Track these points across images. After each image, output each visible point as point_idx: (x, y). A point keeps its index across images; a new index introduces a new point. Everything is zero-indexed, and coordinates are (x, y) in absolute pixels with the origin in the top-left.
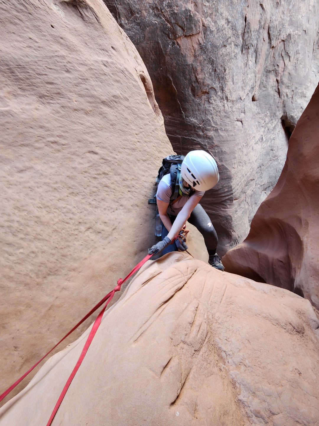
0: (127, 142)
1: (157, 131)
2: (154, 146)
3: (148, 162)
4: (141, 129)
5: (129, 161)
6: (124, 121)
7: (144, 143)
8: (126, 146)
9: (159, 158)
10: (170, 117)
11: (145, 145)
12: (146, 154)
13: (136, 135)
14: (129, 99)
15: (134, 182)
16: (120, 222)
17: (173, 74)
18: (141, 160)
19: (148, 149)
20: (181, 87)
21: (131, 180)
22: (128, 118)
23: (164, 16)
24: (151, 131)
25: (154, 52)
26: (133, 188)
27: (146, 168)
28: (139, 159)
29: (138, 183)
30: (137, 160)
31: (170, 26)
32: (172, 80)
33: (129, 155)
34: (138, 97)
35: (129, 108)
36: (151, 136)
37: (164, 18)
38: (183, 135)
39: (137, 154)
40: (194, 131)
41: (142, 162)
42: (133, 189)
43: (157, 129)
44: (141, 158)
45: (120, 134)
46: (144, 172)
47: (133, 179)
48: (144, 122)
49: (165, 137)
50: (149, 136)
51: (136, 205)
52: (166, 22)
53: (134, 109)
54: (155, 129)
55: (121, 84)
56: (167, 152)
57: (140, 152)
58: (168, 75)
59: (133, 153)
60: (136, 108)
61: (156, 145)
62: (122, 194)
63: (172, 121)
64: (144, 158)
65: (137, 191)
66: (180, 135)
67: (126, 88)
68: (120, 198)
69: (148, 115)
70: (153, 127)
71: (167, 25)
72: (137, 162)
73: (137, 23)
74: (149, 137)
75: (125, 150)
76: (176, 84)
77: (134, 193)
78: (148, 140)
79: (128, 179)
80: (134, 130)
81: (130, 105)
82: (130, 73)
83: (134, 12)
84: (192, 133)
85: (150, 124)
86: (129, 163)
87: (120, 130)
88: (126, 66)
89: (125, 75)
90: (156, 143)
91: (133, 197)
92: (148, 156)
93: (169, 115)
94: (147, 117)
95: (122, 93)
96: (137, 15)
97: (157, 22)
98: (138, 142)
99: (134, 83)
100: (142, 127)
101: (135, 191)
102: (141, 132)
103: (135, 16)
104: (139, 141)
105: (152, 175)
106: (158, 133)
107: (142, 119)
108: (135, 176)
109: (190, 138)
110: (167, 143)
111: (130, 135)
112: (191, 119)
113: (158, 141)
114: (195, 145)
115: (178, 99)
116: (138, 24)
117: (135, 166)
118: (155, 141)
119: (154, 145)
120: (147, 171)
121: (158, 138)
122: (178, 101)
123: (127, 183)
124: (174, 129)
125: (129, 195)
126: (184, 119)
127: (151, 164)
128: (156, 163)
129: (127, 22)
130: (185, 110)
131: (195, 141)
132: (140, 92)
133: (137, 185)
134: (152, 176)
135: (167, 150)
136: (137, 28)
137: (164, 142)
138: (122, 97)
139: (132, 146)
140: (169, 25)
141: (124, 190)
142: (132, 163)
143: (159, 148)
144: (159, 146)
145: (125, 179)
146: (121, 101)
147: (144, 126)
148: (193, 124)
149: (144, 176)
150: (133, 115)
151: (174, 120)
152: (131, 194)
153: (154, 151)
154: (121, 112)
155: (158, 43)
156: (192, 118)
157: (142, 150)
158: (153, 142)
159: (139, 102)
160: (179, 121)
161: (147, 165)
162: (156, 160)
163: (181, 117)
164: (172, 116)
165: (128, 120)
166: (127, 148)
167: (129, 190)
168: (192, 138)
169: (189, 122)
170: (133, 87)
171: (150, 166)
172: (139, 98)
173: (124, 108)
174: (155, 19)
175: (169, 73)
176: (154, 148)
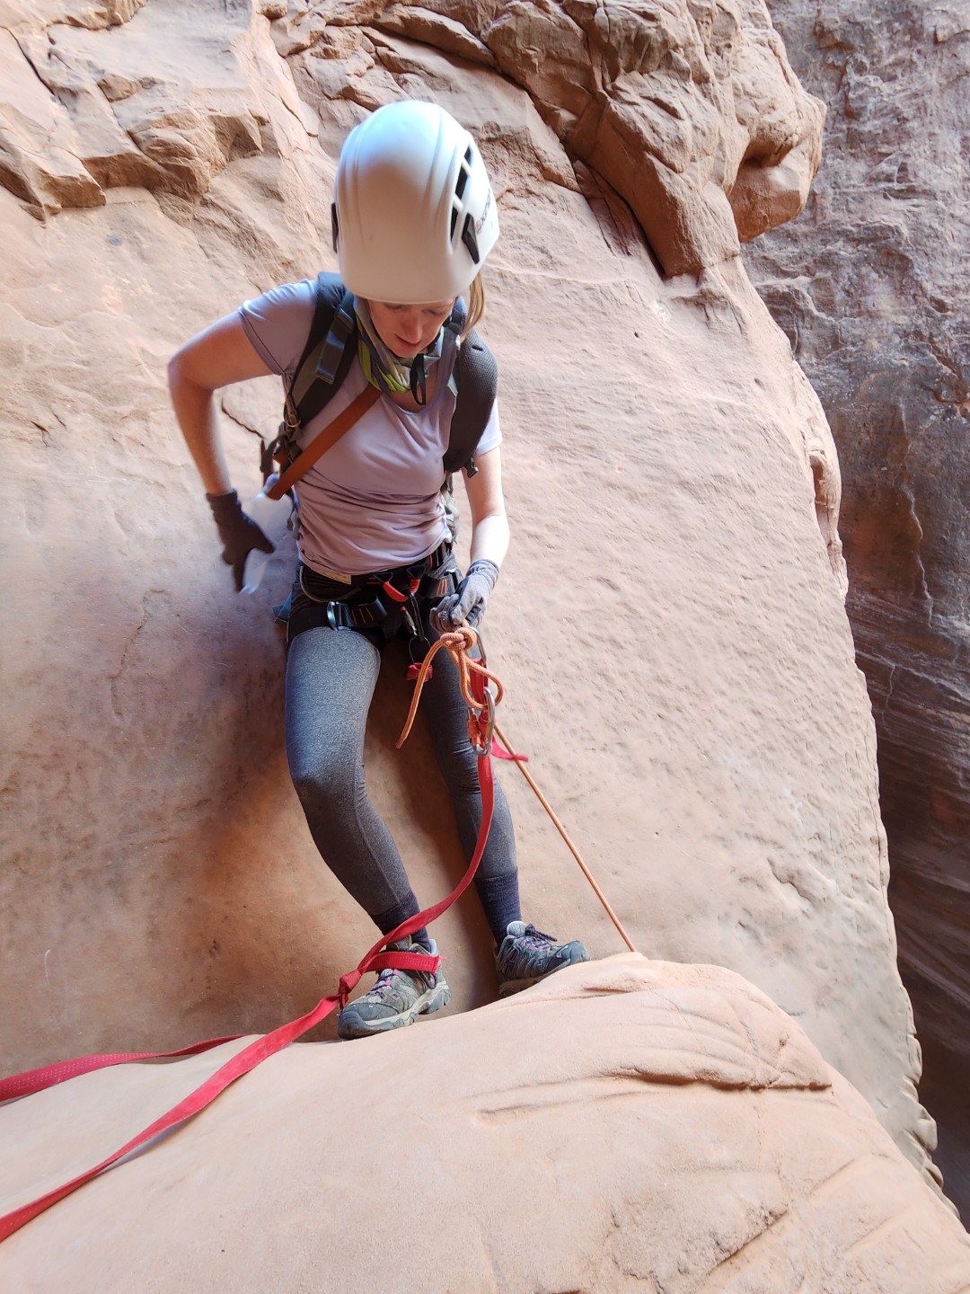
0: (707, 587)
1: (817, 590)
2: (787, 625)
3: (752, 661)
4: (763, 570)
5: (694, 636)
6: (720, 537)
7: (759, 606)
8: (703, 597)
9: (794, 662)
10: (871, 598)
11: (759, 612)
12: (755, 638)
13: (742, 580)
14: (756, 490)
15: (685, 699)
16: (596, 789)
17: (920, 488)
18: (732, 647)
19: (767, 627)
20: (941, 525)
21: (681, 689)
22: (736, 533)
23: (936, 350)
24: (793, 583)
25: (875, 427)
26: (676, 712)
27: (739, 675)
28: (726, 642)
29: (696, 705)
30: (720, 643)
31: (949, 371)
32: (913, 500)
33: (701, 620)
34: (787, 491)
35: (749, 511)
36: (791, 596)
37: (934, 353)
38: (907, 664)
39: (726, 627)
40: (957, 661)
41: (734, 654)
42: (675, 716)
43: (818, 584)
44: (734, 642)
45: (697, 564)
46: (730, 684)
47: (687, 688)
48: (781, 556)
49: (838, 614)
50: (783, 593)
51: (666, 764)
52: (939, 364)
53: (763, 515)
54: (811, 582)
55: (749, 455)
56: (828, 657)
57: (737, 626)
58: (905, 487)
59: (714, 621)
60: (768, 516)
61: (797, 624)
62: (638, 715)
63: (879, 610)
64: (743, 646)
65: (685, 727)
66: (894, 658)
67: (760, 466)
68: (625, 723)
69: (799, 540)
70: (804, 575)
71: (939, 369)
72: (718, 648)
73: (845, 364)
74: (781, 595)
75: (696, 606)
76: (925, 514)
77: (675, 728)
78: (775, 603)
79: (673, 681)
80: (742, 565)
81: (752, 505)
82: (782, 436)
83: (843, 341)
84: (947, 667)
85: (797, 563)
86: (691, 641)
87: (701, 554)
88: (778, 421)
89: (768, 438)
90: (800, 619)
91: (665, 739)
92: (758, 643)
93: (873, 591)
94: (796, 546)
95: (742, 473)
96: (850, 348)
97: (907, 364)
98: (743, 598)
99: (787, 459)
100: (768, 565)
101: (680, 724)
102: (761, 577)
103: (843, 349)
104: (746, 595)
105: (751, 702)
106: (816, 594)
107: (777, 545)
108: (696, 684)
109: (934, 680)
111: (725, 573)
112: (957, 624)
113: (809, 617)
114: (950, 710)
115: (922, 554)
116: (848, 366)
117: (705, 656)
118: (798, 613)
119: (791, 623)
120: (738, 684)
121: (811, 608)
122: (920, 562)
123: (664, 690)
124: (876, 635)
125: (658, 727)
126: (926, 615)
127: (758, 671)
128: (778, 675)
129: (814, 360)
130: (938, 590)
131: (956, 695)
132: (796, 481)
133: (692, 712)
134: (751, 706)
135: (831, 653)
136: (838, 374)
137: (830, 625)
138: (738, 482)
139: (720, 603)
140: (946, 370)
141: (649, 706)
142: (701, 644)
143: (803, 636)
144: (808, 632)
145: (663, 679)
146: (733, 490)
147: (778, 565)
148: (961, 639)
149: (723, 693)
150: (754, 529)
151: (887, 610)
152: (663, 728)
153: (785, 640)
154: (723, 515)
155: (895, 408)
156: (960, 620)
157: (745, 622)
158: (788, 614)
159: (784, 503)
160: (906, 617)
161: (745, 668)
162: (780, 667)
163: (918, 607)
164: (881, 597)
165: (735, 537)
166: (701, 600)
167: (663, 712)
168: (942, 681)
169: (945, 630)
170: (780, 468)
171: (754, 674)
172: (787, 495)
173: (734, 508)
174: (903, 357)
175: (909, 483)
176: (786, 629)
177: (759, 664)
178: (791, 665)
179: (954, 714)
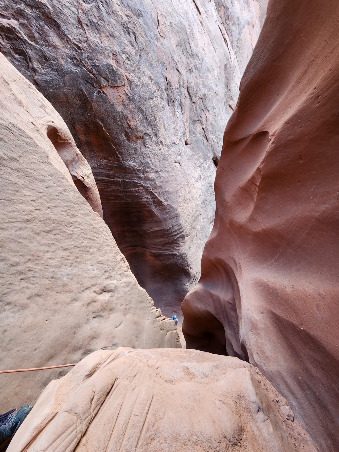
0: (16, 213)
1: (67, 192)
2: (62, 211)
3: (54, 232)
4: (40, 194)
5: (21, 238)
6: (10, 188)
7: (46, 210)
8: (16, 218)
9: (72, 223)
10: (105, 161)
11: (47, 212)
12: (51, 223)
13: (32, 202)
14: (18, 159)
15: (30, 265)
16: (5, 331)
17: (102, 120)
18: (42, 232)
19: (54, 216)
20: (113, 132)
21: (26, 262)
22: (19, 183)
23: (85, 66)
24: (57, 194)
25: (78, 98)
26: (30, 272)
27: (52, 240)
28: (38, 232)
29: (38, 264)
30: (36, 233)
31: (93, 76)
32: (102, 125)
33: (21, 229)
34: (34, 155)
35: (19, 170)
36: (58, 199)
37: (85, 68)
38: (123, 178)
39: (35, 225)
40: (134, 173)
41: (45, 234)
42: (30, 274)
43: (67, 190)
44: (42, 230)
45: (4, 205)
46: (49, 246)
47: (29, 260)
48: (46, 185)
49: (80, 197)
50: (54, 199)
51: (36, 295)
52: (88, 73)
53: (28, 170)
54: (64, 190)
55: (5, 142)
56: (83, 214)
57: (40, 222)
58: (98, 121)
59: (28, 226)
60: (31, 169)
61: (66, 209)
62: (10, 287)
63: (109, 164)
64: (47, 229)
65: (37, 275)
66: (119, 178)
67: (14, 146)
68: (4, 294)
69: (51, 175)
70: (60, 188)
71: (89, 75)
72: (35, 236)
73: (54, 69)
74: (54, 201)
75: (14, 224)
76: (108, 130)
77: (32, 279)
78: (53, 205)
79: (20, 262)
80: (29, 196)
81: (20, 167)
82: (20, 129)
83: (48, 58)
84: (132, 176)
85: (54, 185)
86: (20, 240)
87: (3, 199)
88: (14, 121)
89: (11, 131)
90: (66, 206)
91: (30, 286)
92: (53, 224)
93: (105, 159)
94: (51, 178)
95: (6, 153)
96: (53, 62)
97: (77, 71)
98: (37, 210)
99: (27, 140)
100: (42, 191)
101: (34, 275)
102: (41, 197)
103: (50, 62)
104: (38, 208)
105: (61, 247)
106: (68, 194)
107: (42, 181)
108: (33, 256)
109: (131, 181)
110: (83, 204)
111: (21, 203)
112: (130, 163)
113: (69, 204)
114: (138, 187)
115: (112, 143)
116: (56, 70)
117: (31, 242)
118: (64, 204)
119: (63, 209)
120: (53, 244)
121: (69, 200)
122: (113, 146)
123: (18, 268)
124: (112, 172)
125: (24, 284)
126: (122, 162)
127: (59, 234)
128: (67, 231)
129: (40, 66)
130: (121, 154)
131: (137, 183)
132: (37, 150)
133: (37, 267)
134: (62, 249)
135: (84, 212)
136: (54, 73)
137: (79, 203)
138: (6, 157)
139: (26, 217)
140: (91, 75)
141: (13, 279)
142: (26, 239)
143: (70, 212)
144: (72, 209)
145: (14, 264)
146: (5, 162)
147: (46, 189)
148: (132, 167)
149: (48, 251)
150: (27, 178)
151: (112, 163)
152: (26, 282)
153: (64, 217)
154: (5, 176)
155: (82, 90)
156: (130, 161)
157: (43, 219)
158: (60, 207)
159: (36, 161)
160: (117, 165)
161: (52, 236)
162: (67, 228)
163: (118, 160)
164: (108, 160)
165: (18, 185)
166: (16, 220)
167: (23, 276)
168: (133, 180)
169: (128, 165)
170: (26, 145)
171: (57, 237)
172: (35, 157)
173: (10, 171)
174: (75, 68)
175: (98, 119)
176: (62, 213)
177: (58, 232)
178: (70, 225)
179: (139, 188)
